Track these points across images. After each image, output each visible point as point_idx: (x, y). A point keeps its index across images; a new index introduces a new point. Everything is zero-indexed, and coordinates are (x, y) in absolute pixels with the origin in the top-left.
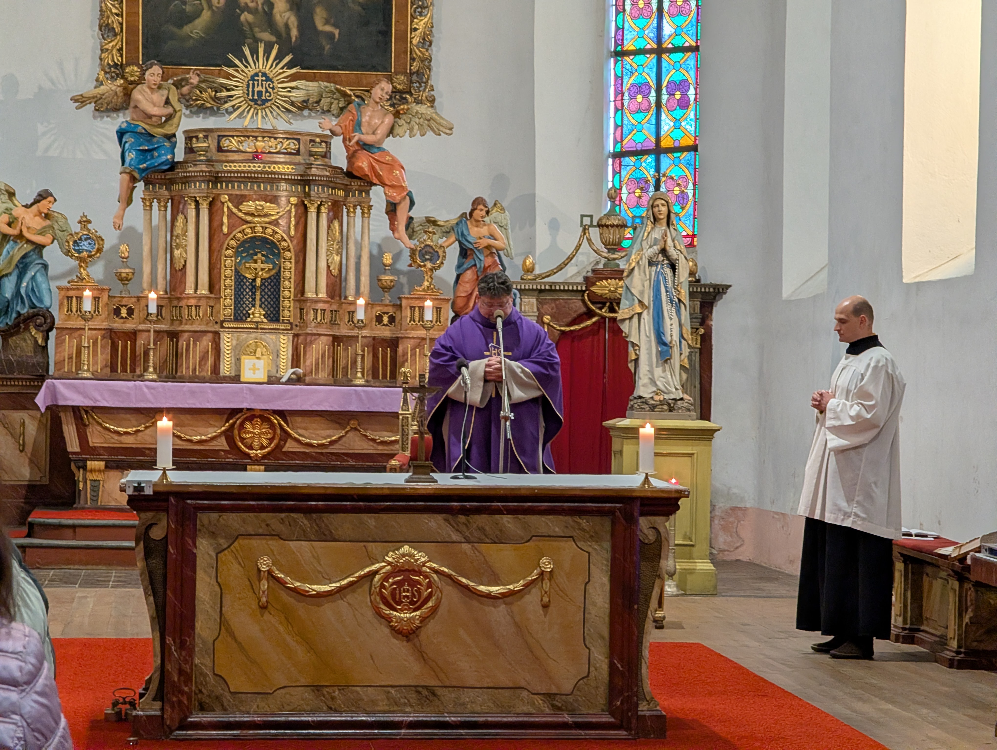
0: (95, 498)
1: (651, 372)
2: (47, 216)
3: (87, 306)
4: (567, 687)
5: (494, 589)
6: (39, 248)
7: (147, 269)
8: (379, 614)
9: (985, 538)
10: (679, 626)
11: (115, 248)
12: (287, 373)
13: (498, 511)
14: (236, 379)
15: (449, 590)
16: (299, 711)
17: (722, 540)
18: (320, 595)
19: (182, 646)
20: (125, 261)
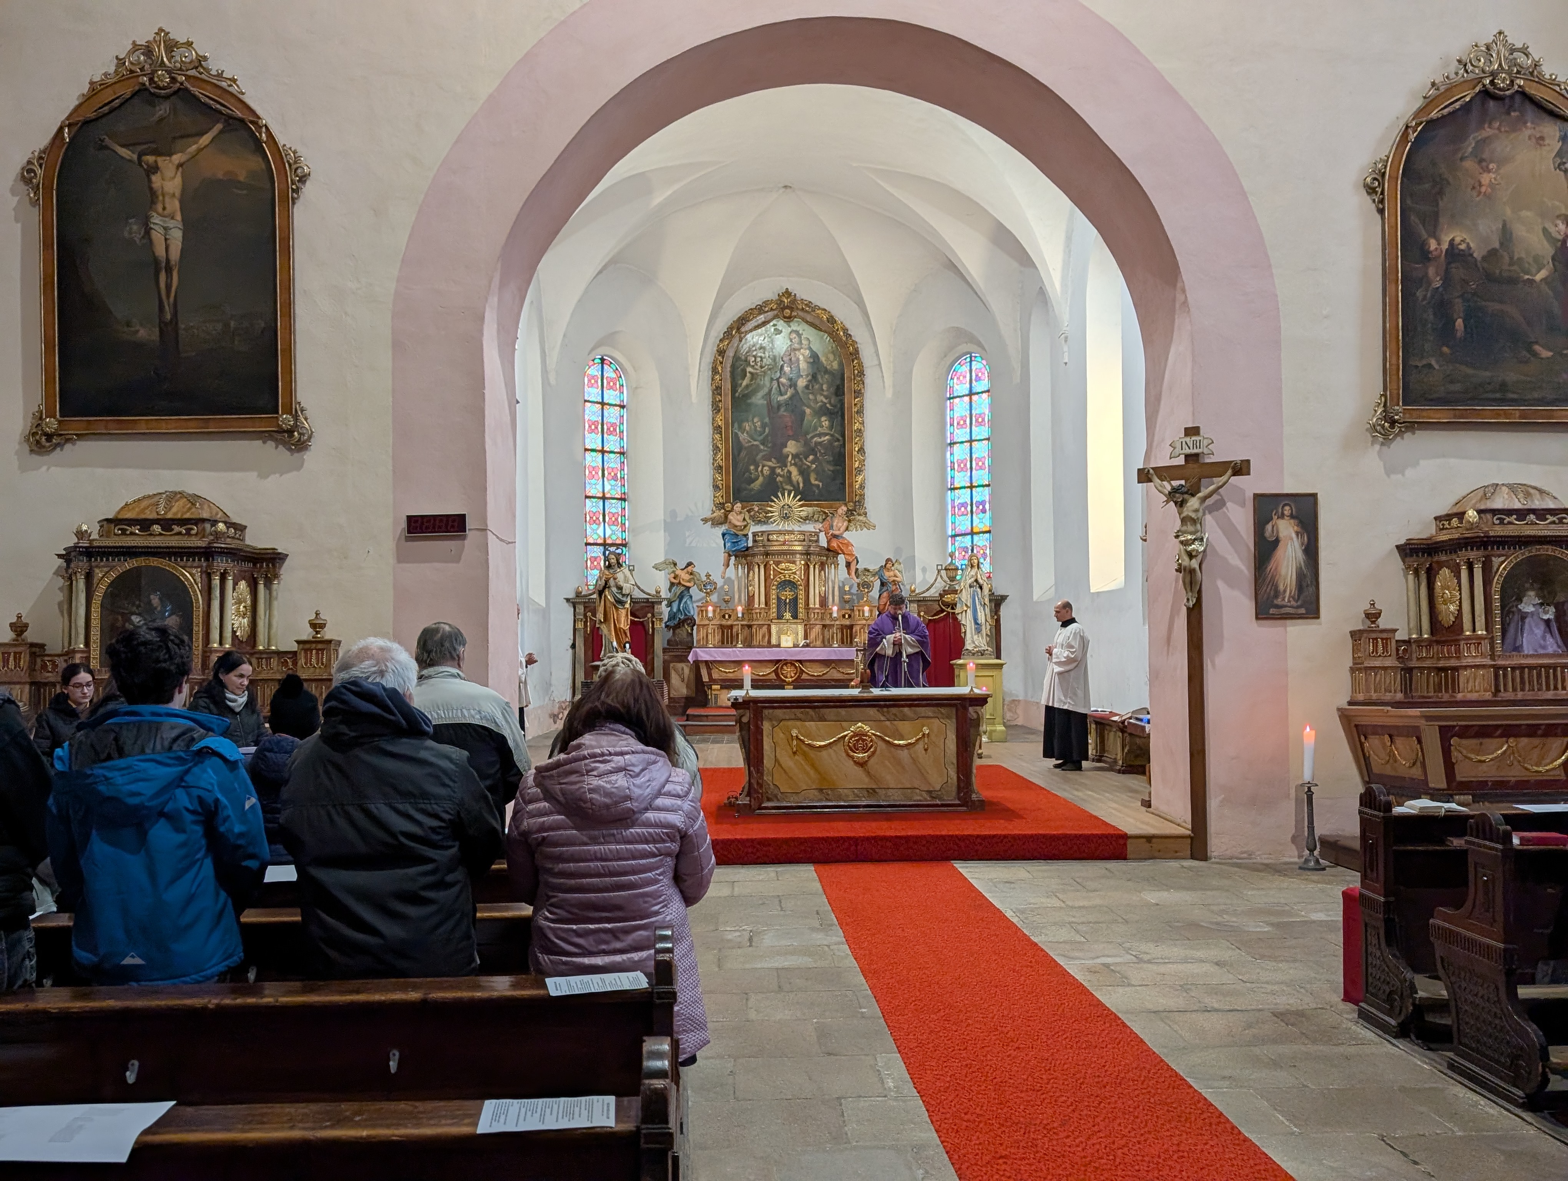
0: (716, 702)
1: (972, 637)
2: (691, 574)
3: (710, 615)
4: (938, 787)
5: (901, 742)
6: (688, 588)
7: (737, 597)
8: (848, 755)
9: (1133, 712)
10: (989, 757)
11: (722, 587)
12: (802, 643)
13: (903, 706)
14: (778, 646)
15: (881, 744)
16: (812, 800)
17: (1009, 715)
18: (820, 747)
19: (758, 771)
20: (727, 594)
